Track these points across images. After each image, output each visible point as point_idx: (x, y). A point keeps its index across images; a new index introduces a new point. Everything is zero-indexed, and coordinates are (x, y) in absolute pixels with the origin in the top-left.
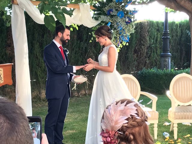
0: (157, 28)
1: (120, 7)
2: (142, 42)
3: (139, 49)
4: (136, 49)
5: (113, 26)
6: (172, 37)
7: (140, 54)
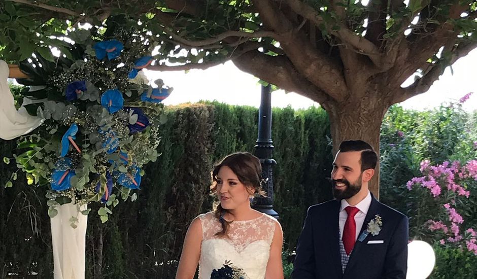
0: (238, 128)
1: (109, 76)
2: (192, 172)
3: (182, 193)
4: (172, 191)
5: (87, 136)
6: (283, 157)
7: (183, 208)
